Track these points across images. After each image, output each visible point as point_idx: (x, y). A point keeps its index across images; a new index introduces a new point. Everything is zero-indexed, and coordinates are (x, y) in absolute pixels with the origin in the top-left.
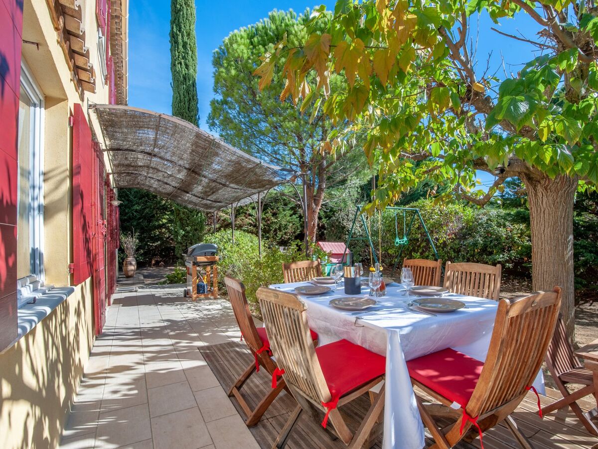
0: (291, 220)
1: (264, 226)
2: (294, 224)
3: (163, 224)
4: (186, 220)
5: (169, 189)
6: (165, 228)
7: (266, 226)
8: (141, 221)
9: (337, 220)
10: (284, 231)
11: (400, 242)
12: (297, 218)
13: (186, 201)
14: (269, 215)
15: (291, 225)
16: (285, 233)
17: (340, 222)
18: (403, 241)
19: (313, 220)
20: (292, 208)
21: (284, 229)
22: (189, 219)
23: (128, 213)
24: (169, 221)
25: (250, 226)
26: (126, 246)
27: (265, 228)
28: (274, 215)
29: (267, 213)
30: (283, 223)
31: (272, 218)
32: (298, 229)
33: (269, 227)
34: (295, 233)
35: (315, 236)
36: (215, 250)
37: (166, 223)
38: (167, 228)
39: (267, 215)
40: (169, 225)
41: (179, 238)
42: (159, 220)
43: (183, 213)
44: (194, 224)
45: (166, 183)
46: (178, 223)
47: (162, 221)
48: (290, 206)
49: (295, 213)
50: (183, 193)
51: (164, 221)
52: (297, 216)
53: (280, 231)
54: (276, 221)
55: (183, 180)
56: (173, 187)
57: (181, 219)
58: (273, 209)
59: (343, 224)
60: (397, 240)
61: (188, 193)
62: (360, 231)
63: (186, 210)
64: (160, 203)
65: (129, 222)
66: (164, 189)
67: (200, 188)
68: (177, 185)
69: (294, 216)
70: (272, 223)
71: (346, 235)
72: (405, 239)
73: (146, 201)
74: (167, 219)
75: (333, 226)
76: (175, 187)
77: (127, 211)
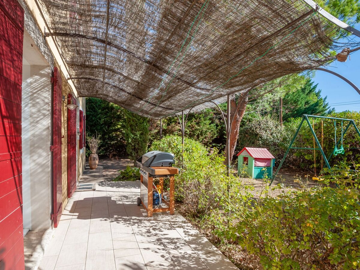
0: (210, 128)
1: (190, 131)
2: (212, 131)
3: (118, 129)
4: (135, 126)
5: (124, 96)
6: (119, 131)
7: (191, 131)
8: (103, 126)
9: (251, 128)
10: (204, 136)
11: (338, 152)
12: (214, 126)
13: (138, 109)
14: (194, 123)
15: (210, 131)
16: (205, 138)
17: (253, 131)
18: (340, 151)
19: (236, 128)
20: (210, 119)
21: (204, 135)
22: (137, 126)
23: (95, 120)
24: (122, 126)
25: (180, 132)
26: (91, 145)
27: (191, 133)
28: (198, 124)
29: (192, 122)
30: (204, 130)
31: (196, 126)
32: (215, 134)
33: (194, 132)
34: (212, 138)
35: (236, 142)
36: (171, 161)
37: (120, 128)
38: (121, 132)
39: (192, 123)
40: (122, 129)
41: (130, 140)
42: (116, 126)
43: (133, 121)
44: (140, 129)
45: (122, 90)
46: (129, 129)
47: (117, 127)
48: (209, 117)
49: (212, 123)
50: (137, 100)
51: (119, 126)
52: (214, 124)
53: (202, 135)
54: (199, 128)
55: (139, 83)
56: (128, 93)
57: (131, 126)
58: (196, 119)
59: (256, 132)
60: (336, 150)
61: (142, 99)
62: (271, 137)
63: (135, 119)
64: (116, 113)
65: (94, 127)
66: (119, 97)
67: (157, 91)
68: (131, 91)
69: (212, 125)
70: (196, 130)
71: (259, 140)
72: (342, 149)
73: (107, 112)
74: (121, 125)
75: (247, 133)
76: (130, 94)
77: (93, 119)
